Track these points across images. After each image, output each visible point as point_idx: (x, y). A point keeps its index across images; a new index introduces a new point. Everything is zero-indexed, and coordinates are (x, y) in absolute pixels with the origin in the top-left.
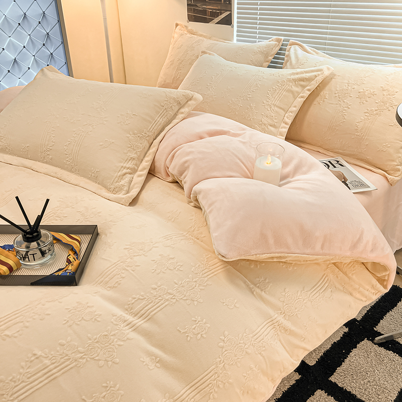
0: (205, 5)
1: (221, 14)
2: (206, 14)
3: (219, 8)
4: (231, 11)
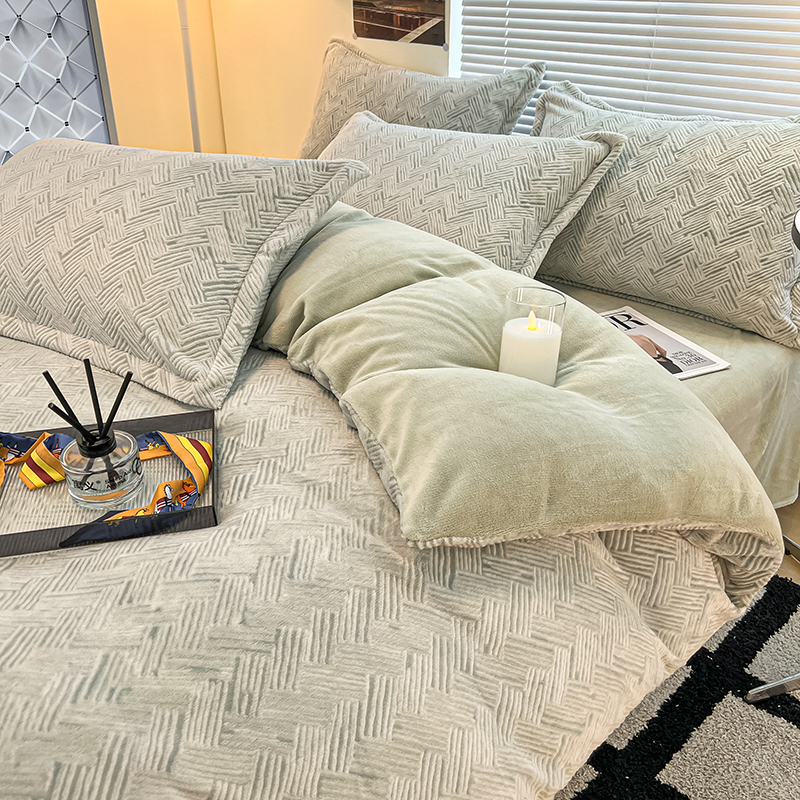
0: (390, 4)
1: (423, 22)
2: (392, 22)
3: (419, 10)
4: (444, 16)
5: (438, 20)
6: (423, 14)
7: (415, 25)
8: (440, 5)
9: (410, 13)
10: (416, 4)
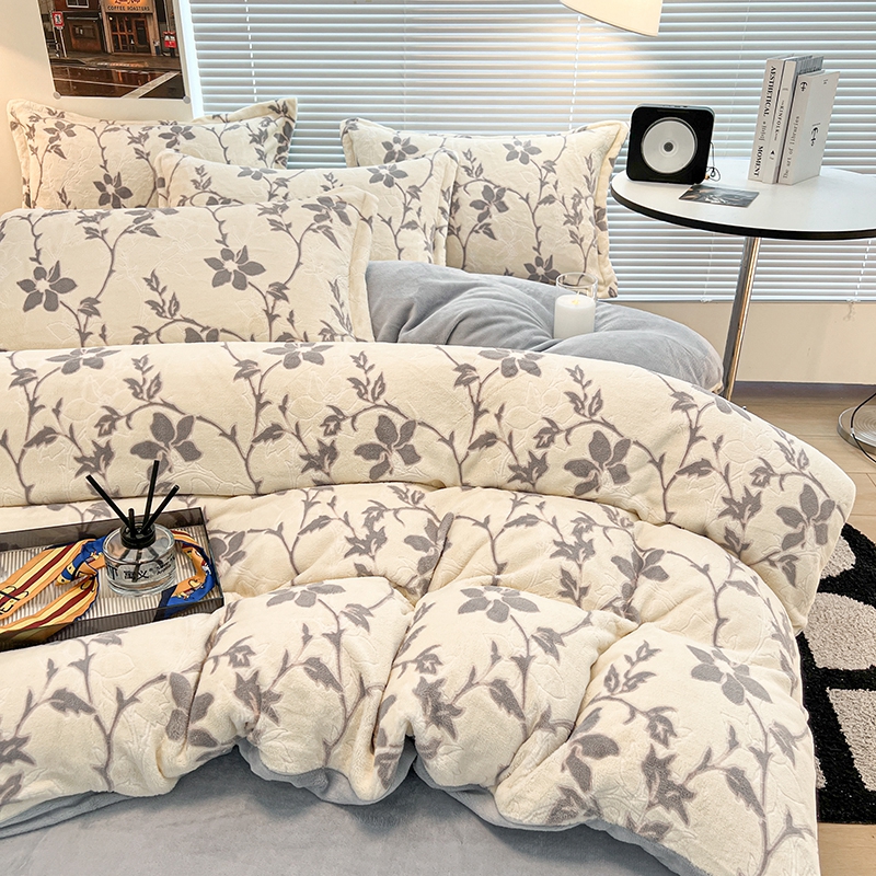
0: (106, 61)
3: (147, 65)
4: (180, 70)
6: (152, 70)
9: (134, 69)
10: (142, 60)
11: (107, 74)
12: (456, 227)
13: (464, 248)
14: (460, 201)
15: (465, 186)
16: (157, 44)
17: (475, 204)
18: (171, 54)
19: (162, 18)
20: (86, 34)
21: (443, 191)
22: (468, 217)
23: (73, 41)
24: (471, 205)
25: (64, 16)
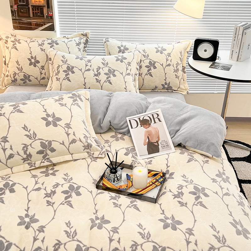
0: (30, 20)
1: (45, 25)
2: (32, 25)
3: (43, 21)
4: (53, 23)
5: (51, 24)
6: (45, 22)
7: (42, 25)
8: (51, 20)
9: (39, 22)
10: (41, 19)
11: (30, 24)
12: (141, 73)
13: (143, 80)
14: (142, 66)
15: (144, 61)
16: (47, 15)
17: (146, 66)
18: (51, 18)
19: (48, 7)
20: (24, 12)
21: (137, 63)
22: (145, 70)
23: (20, 13)
24: (145, 67)
25: (18, 6)
